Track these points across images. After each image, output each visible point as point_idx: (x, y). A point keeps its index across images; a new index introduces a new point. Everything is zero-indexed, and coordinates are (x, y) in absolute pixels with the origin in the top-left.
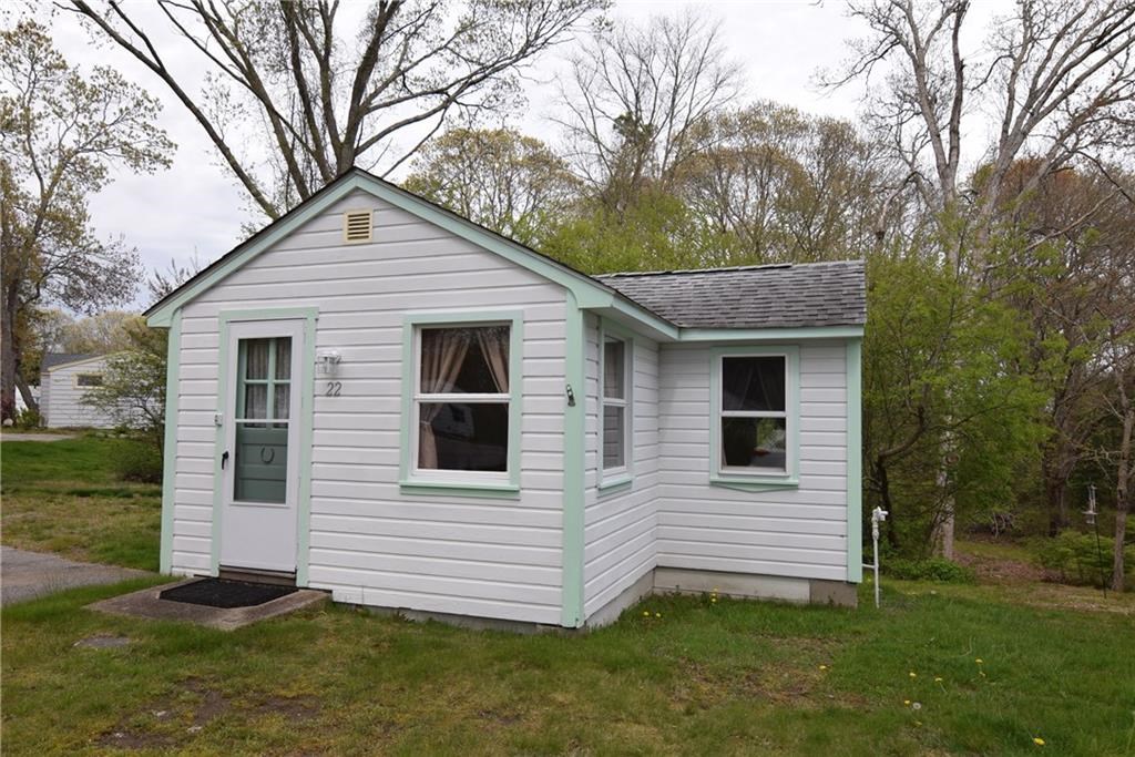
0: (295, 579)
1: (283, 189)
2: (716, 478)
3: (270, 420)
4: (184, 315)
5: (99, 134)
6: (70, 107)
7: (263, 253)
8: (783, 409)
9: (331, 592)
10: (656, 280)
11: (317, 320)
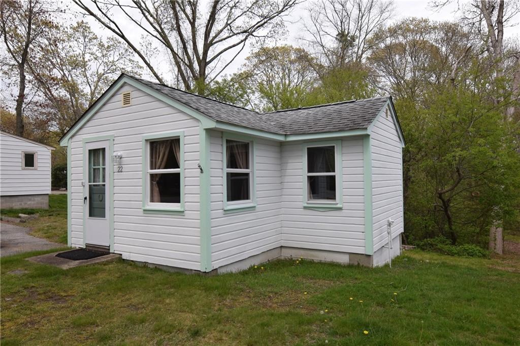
0: (109, 249)
1: (176, 83)
2: (306, 205)
3: (101, 183)
4: (72, 141)
5: (112, 66)
6: (99, 55)
7: (96, 113)
8: (334, 171)
9: (121, 255)
10: (293, 112)
11: (114, 140)
